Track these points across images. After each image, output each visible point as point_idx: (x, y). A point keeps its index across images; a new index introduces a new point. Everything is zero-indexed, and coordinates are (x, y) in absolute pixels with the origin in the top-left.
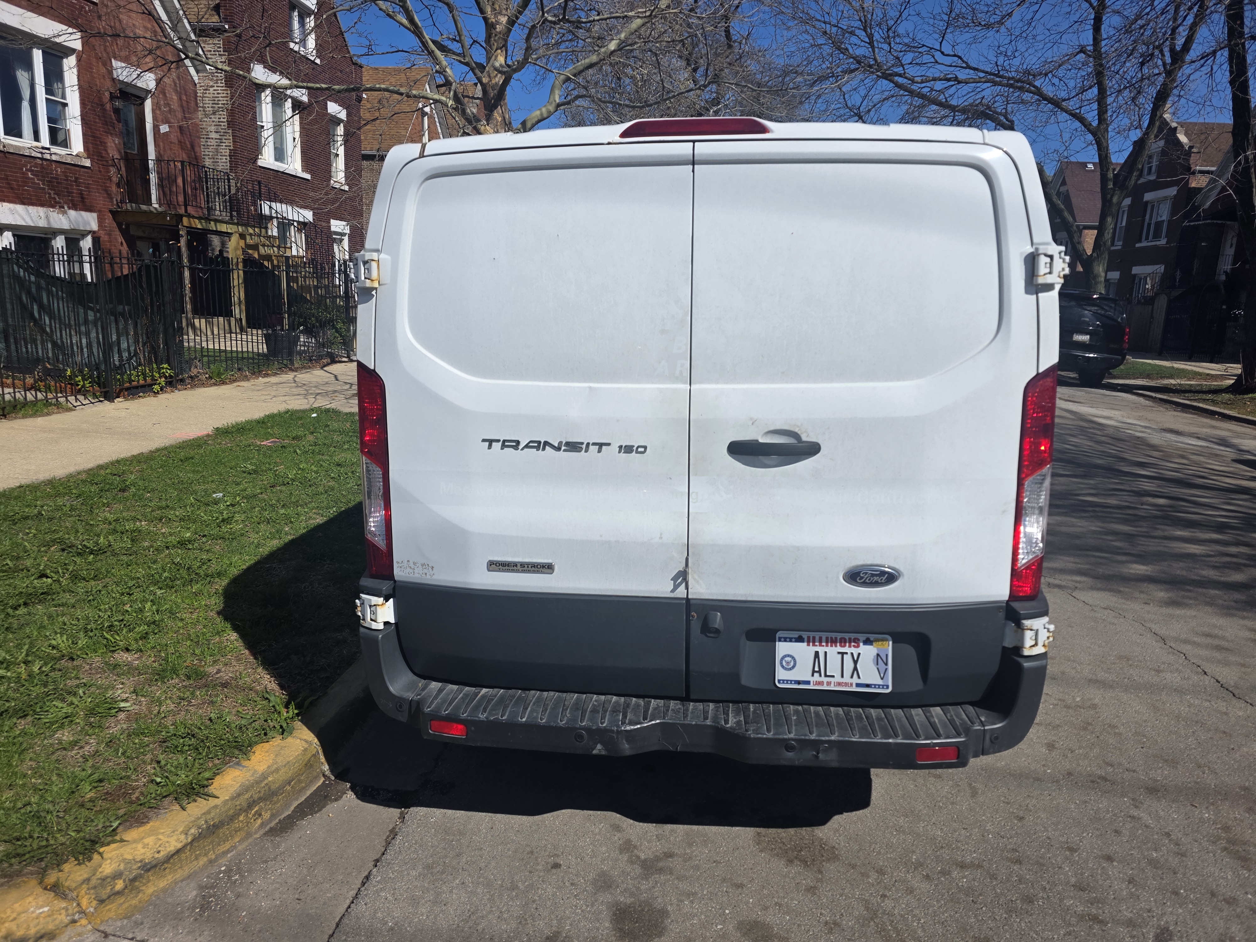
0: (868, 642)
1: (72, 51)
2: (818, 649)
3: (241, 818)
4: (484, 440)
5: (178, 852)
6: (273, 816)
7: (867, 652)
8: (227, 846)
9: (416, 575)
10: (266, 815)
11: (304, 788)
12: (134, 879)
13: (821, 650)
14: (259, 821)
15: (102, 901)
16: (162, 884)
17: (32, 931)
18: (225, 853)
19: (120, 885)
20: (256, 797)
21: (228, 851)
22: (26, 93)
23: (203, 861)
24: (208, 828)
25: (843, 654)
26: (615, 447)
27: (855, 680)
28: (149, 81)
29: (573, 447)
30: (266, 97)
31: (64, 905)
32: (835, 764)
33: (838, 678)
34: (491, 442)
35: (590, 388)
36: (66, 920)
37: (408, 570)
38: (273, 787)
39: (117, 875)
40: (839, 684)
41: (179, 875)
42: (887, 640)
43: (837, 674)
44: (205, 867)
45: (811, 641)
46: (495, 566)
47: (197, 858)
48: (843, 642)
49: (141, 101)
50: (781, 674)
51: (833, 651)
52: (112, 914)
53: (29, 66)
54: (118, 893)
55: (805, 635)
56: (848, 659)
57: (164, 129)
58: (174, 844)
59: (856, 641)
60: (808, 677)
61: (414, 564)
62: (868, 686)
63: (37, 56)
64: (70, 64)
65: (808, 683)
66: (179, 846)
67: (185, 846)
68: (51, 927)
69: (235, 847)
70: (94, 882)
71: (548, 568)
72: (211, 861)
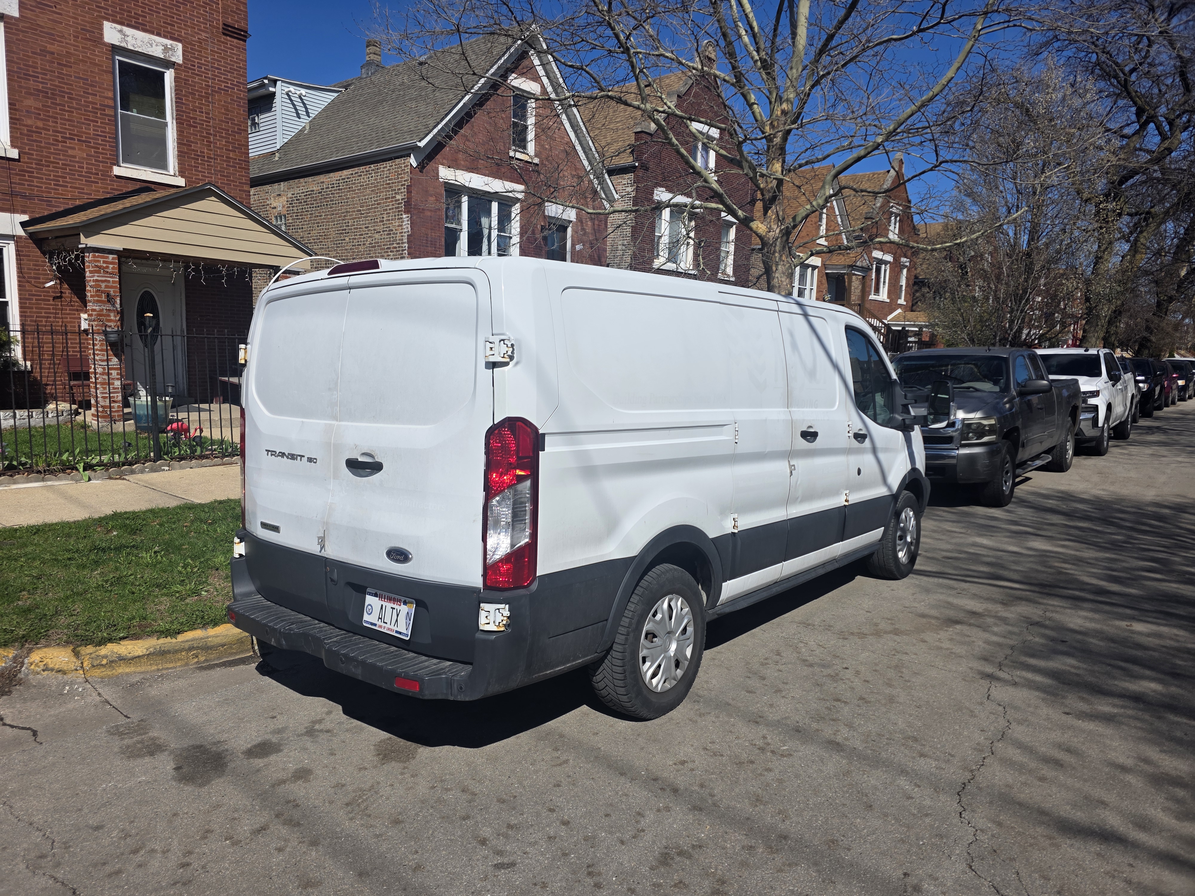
0: (405, 603)
1: (517, 200)
2: (383, 603)
3: (183, 654)
4: (266, 450)
5: (139, 657)
6: (206, 661)
7: (404, 609)
8: (171, 665)
9: (253, 530)
10: (202, 659)
11: (236, 654)
12: (112, 662)
13: (384, 604)
14: (196, 660)
15: (93, 666)
16: (127, 670)
17: (57, 666)
18: (168, 669)
19: (104, 662)
20: (195, 645)
21: (171, 668)
22: (486, 232)
23: (154, 668)
24: (160, 651)
25: (393, 608)
26: (306, 458)
27: (395, 628)
28: (571, 215)
29: (293, 457)
30: (666, 213)
31: (75, 660)
32: (360, 678)
33: (388, 626)
34: (268, 451)
36: (73, 668)
38: (209, 644)
39: (105, 657)
40: (389, 629)
41: (139, 669)
42: (412, 603)
43: (389, 623)
44: (154, 671)
45: (380, 597)
46: (263, 525)
47: (151, 665)
48: (394, 600)
49: (565, 229)
50: (366, 617)
51: (389, 605)
52: (96, 674)
53: (489, 214)
54: (102, 665)
55: (379, 592)
56: (395, 611)
57: (578, 247)
58: (139, 653)
59: (400, 601)
60: (375, 622)
62: (400, 633)
63: (495, 206)
64: (516, 210)
65: (375, 625)
66: (141, 654)
67: (144, 655)
68: (65, 668)
69: (176, 668)
70: (93, 655)
71: (278, 529)
72: (158, 670)
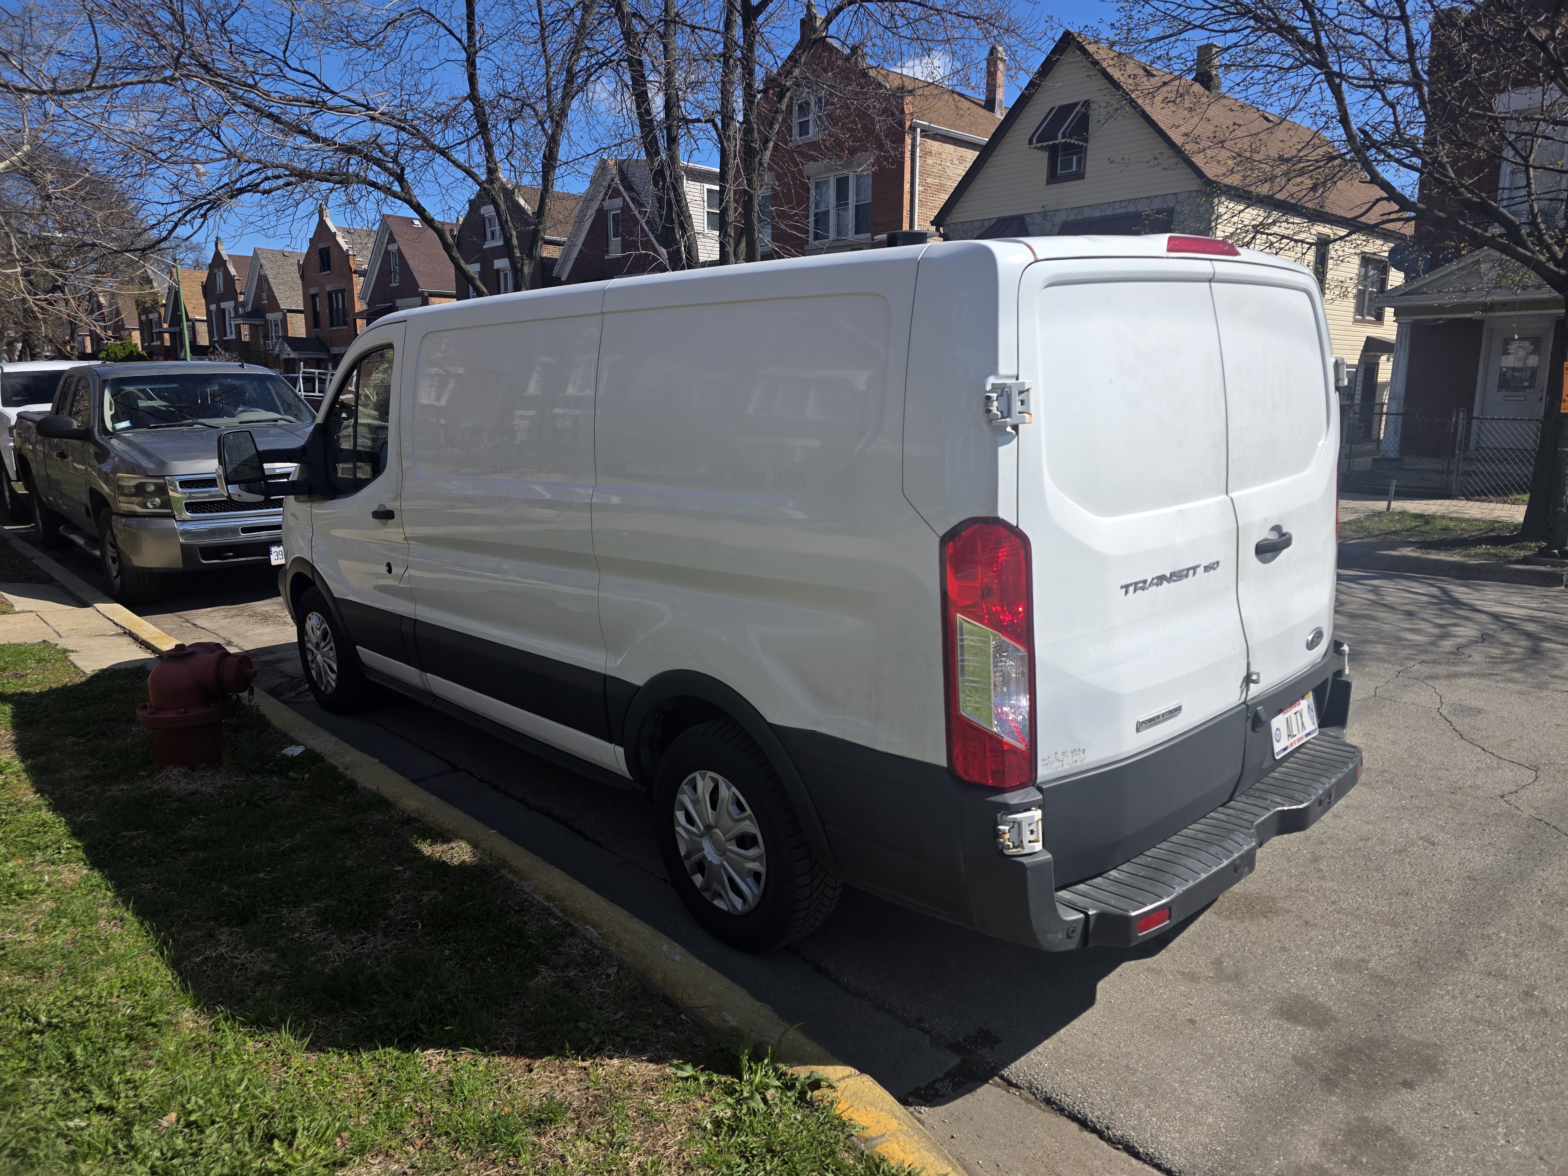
4: (1122, 587)
7: (1304, 705)
9: (1066, 767)
26: (1201, 569)
27: (1304, 732)
29: (1177, 576)
33: (1297, 736)
34: (1126, 587)
35: (1180, 511)
37: (1057, 764)
40: (1299, 740)
46: (1141, 726)
50: (1276, 747)
60: (1287, 743)
61: (1063, 754)
62: (1309, 734)
65: (1287, 747)
71: (1176, 711)
